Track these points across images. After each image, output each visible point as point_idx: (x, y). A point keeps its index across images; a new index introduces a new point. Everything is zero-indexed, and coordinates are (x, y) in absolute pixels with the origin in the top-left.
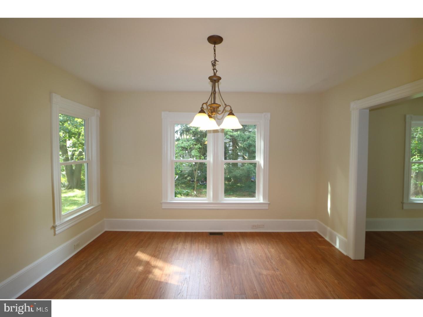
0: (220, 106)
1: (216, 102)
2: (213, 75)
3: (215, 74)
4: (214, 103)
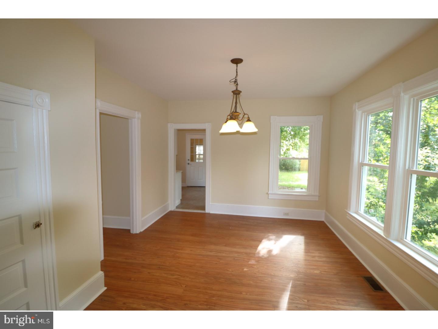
0: (240, 114)
1: (237, 111)
2: (235, 89)
3: (237, 88)
4: (236, 112)
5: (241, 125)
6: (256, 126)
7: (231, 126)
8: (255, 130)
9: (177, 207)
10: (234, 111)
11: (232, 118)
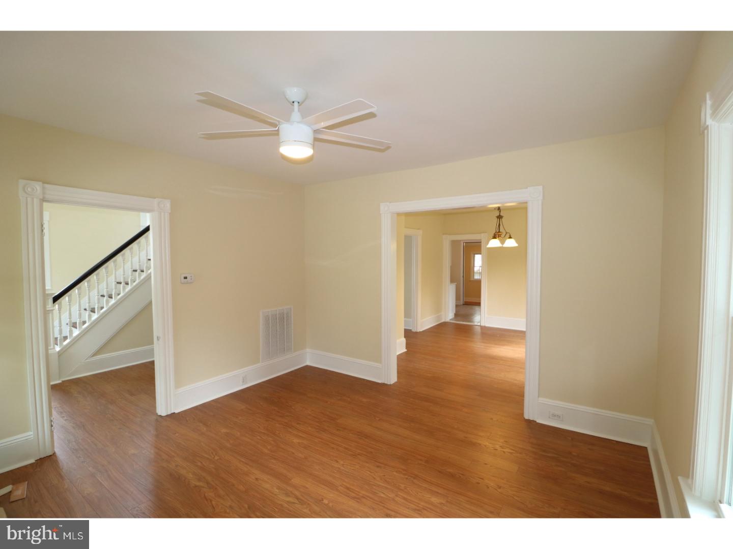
0: (503, 233)
2: (498, 215)
3: (500, 214)
4: (499, 232)
5: (503, 243)
6: (517, 242)
7: (494, 243)
8: (515, 245)
9: (451, 320)
10: (498, 231)
11: (494, 237)
